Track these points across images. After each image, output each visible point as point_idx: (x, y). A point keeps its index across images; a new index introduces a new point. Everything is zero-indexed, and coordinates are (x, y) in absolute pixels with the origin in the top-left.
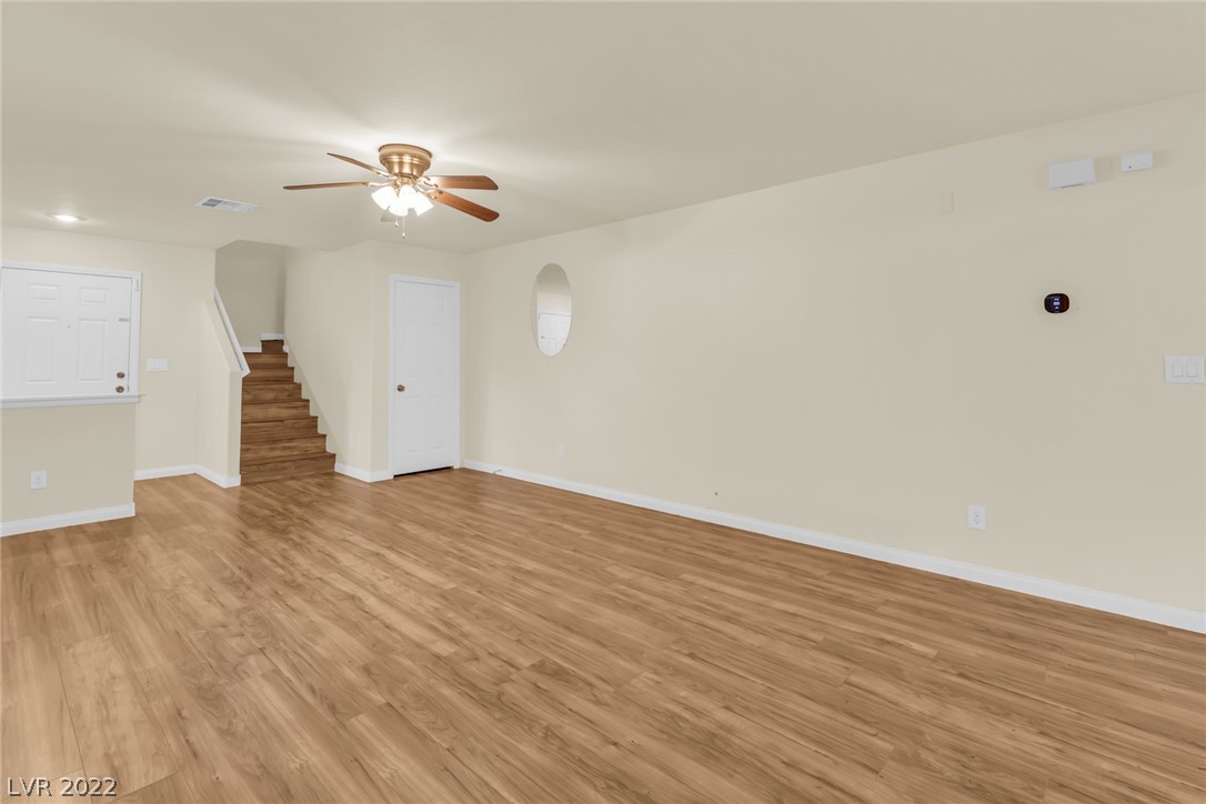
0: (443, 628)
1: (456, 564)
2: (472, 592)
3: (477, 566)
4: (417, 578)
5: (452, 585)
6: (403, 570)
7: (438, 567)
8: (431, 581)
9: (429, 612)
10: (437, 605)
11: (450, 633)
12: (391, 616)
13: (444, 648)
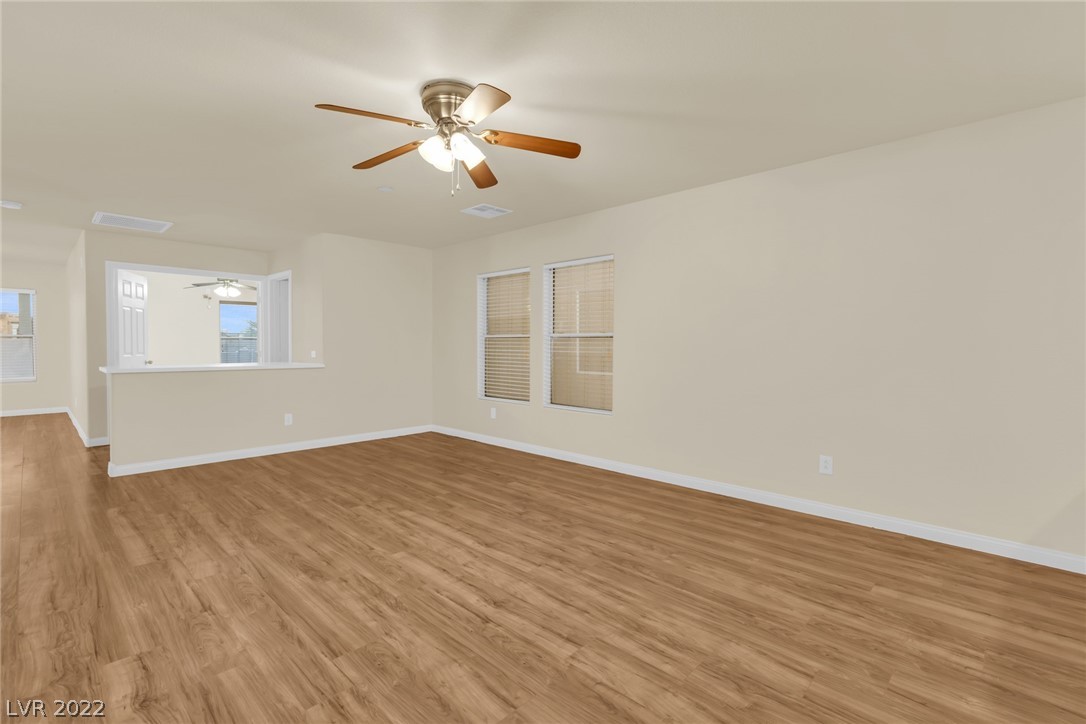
0: (408, 523)
1: (388, 585)
2: (379, 550)
3: (362, 581)
4: (431, 564)
5: (397, 556)
6: (452, 576)
7: (411, 581)
8: (418, 561)
9: (418, 533)
10: (412, 538)
11: (402, 520)
12: (447, 531)
13: (407, 514)
